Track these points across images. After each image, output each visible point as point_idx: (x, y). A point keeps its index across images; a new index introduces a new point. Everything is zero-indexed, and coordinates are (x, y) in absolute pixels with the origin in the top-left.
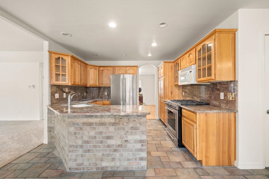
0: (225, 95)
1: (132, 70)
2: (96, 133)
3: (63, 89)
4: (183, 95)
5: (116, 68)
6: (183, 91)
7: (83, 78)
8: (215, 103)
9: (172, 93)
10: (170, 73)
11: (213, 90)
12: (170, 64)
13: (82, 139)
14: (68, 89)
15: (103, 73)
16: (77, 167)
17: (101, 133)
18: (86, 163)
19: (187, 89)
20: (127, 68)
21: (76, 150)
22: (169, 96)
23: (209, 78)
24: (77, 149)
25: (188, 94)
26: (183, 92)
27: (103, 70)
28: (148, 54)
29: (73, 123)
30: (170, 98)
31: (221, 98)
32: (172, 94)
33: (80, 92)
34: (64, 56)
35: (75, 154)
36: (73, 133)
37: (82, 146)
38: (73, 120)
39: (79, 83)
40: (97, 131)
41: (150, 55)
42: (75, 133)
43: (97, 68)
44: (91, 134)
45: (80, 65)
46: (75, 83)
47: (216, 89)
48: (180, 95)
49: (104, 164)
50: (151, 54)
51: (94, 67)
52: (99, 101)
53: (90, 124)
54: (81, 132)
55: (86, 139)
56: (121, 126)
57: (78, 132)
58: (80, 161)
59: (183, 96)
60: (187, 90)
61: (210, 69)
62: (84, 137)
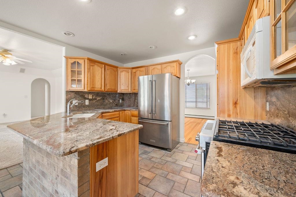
1: (169, 67)
3: (84, 96)
4: (268, 109)
5: (150, 67)
6: (267, 101)
7: (108, 83)
9: (236, 103)
10: (231, 62)
12: (232, 44)
14: (92, 95)
15: (135, 75)
19: (275, 95)
20: (164, 66)
22: (229, 110)
25: (278, 109)
26: (268, 103)
27: (135, 72)
28: (189, 36)
30: (231, 113)
32: (236, 107)
33: (112, 99)
34: (80, 60)
39: (101, 88)
41: (192, 37)
43: (130, 70)
45: (103, 69)
46: (94, 89)
50: (194, 36)
51: (125, 70)
52: (128, 110)
59: (267, 112)
60: (274, 99)
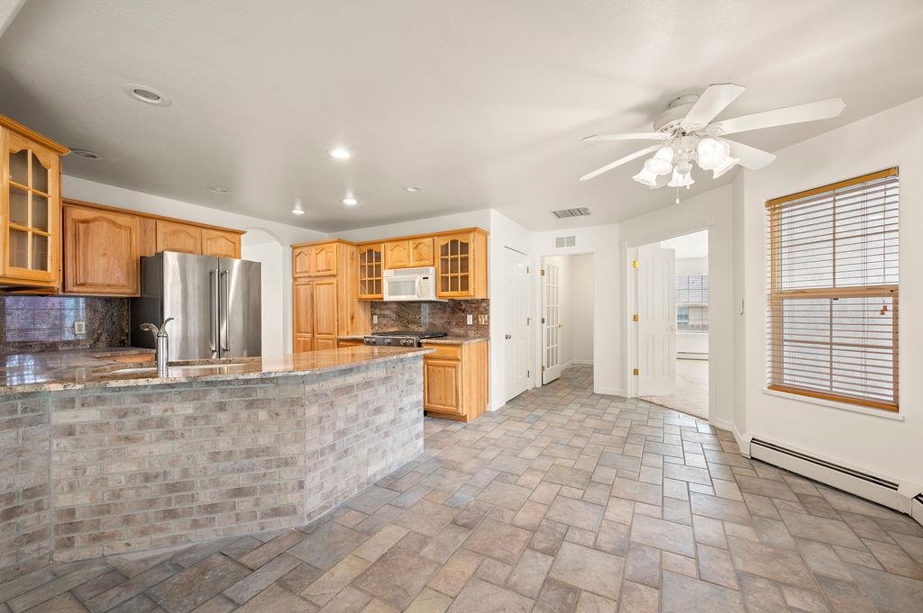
0: (475, 319)
1: (224, 241)
2: (358, 407)
4: (375, 322)
5: (159, 224)
6: (374, 314)
8: (457, 331)
9: (352, 318)
10: (349, 269)
11: (453, 312)
12: (349, 247)
13: (334, 429)
15: (86, 233)
16: (324, 503)
17: (366, 404)
18: (341, 485)
19: (388, 308)
20: (207, 234)
21: (322, 462)
22: (347, 327)
23: (465, 293)
24: (323, 458)
25: (393, 320)
26: (375, 317)
28: (293, 209)
29: (316, 395)
30: (349, 330)
31: (468, 323)
32: (352, 322)
34: (43, 151)
35: (318, 473)
36: (316, 421)
37: (333, 447)
38: (316, 387)
40: (360, 401)
41: (298, 211)
42: (320, 419)
44: (349, 412)
47: (460, 309)
48: (367, 322)
49: (372, 470)
50: (302, 210)
53: (347, 390)
54: (331, 412)
55: (341, 425)
56: (394, 382)
57: (325, 413)
58: (328, 486)
59: (373, 326)
60: (387, 312)
61: (465, 279)
62: (338, 424)
